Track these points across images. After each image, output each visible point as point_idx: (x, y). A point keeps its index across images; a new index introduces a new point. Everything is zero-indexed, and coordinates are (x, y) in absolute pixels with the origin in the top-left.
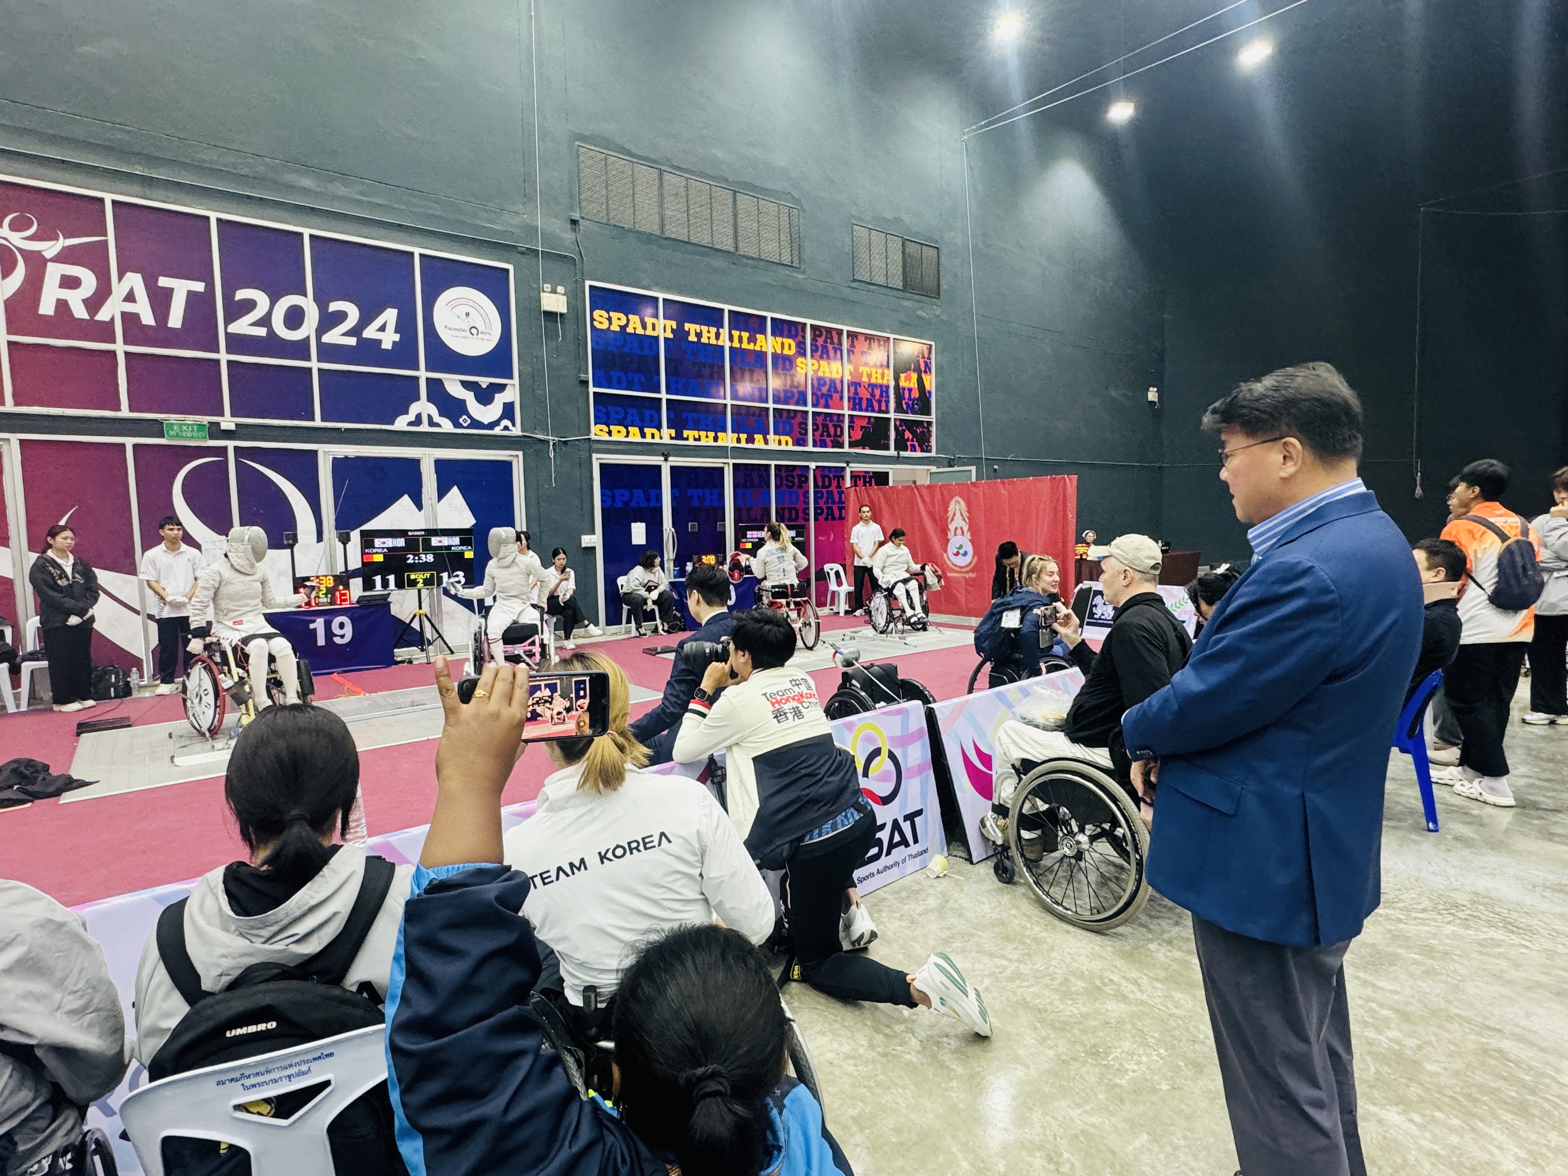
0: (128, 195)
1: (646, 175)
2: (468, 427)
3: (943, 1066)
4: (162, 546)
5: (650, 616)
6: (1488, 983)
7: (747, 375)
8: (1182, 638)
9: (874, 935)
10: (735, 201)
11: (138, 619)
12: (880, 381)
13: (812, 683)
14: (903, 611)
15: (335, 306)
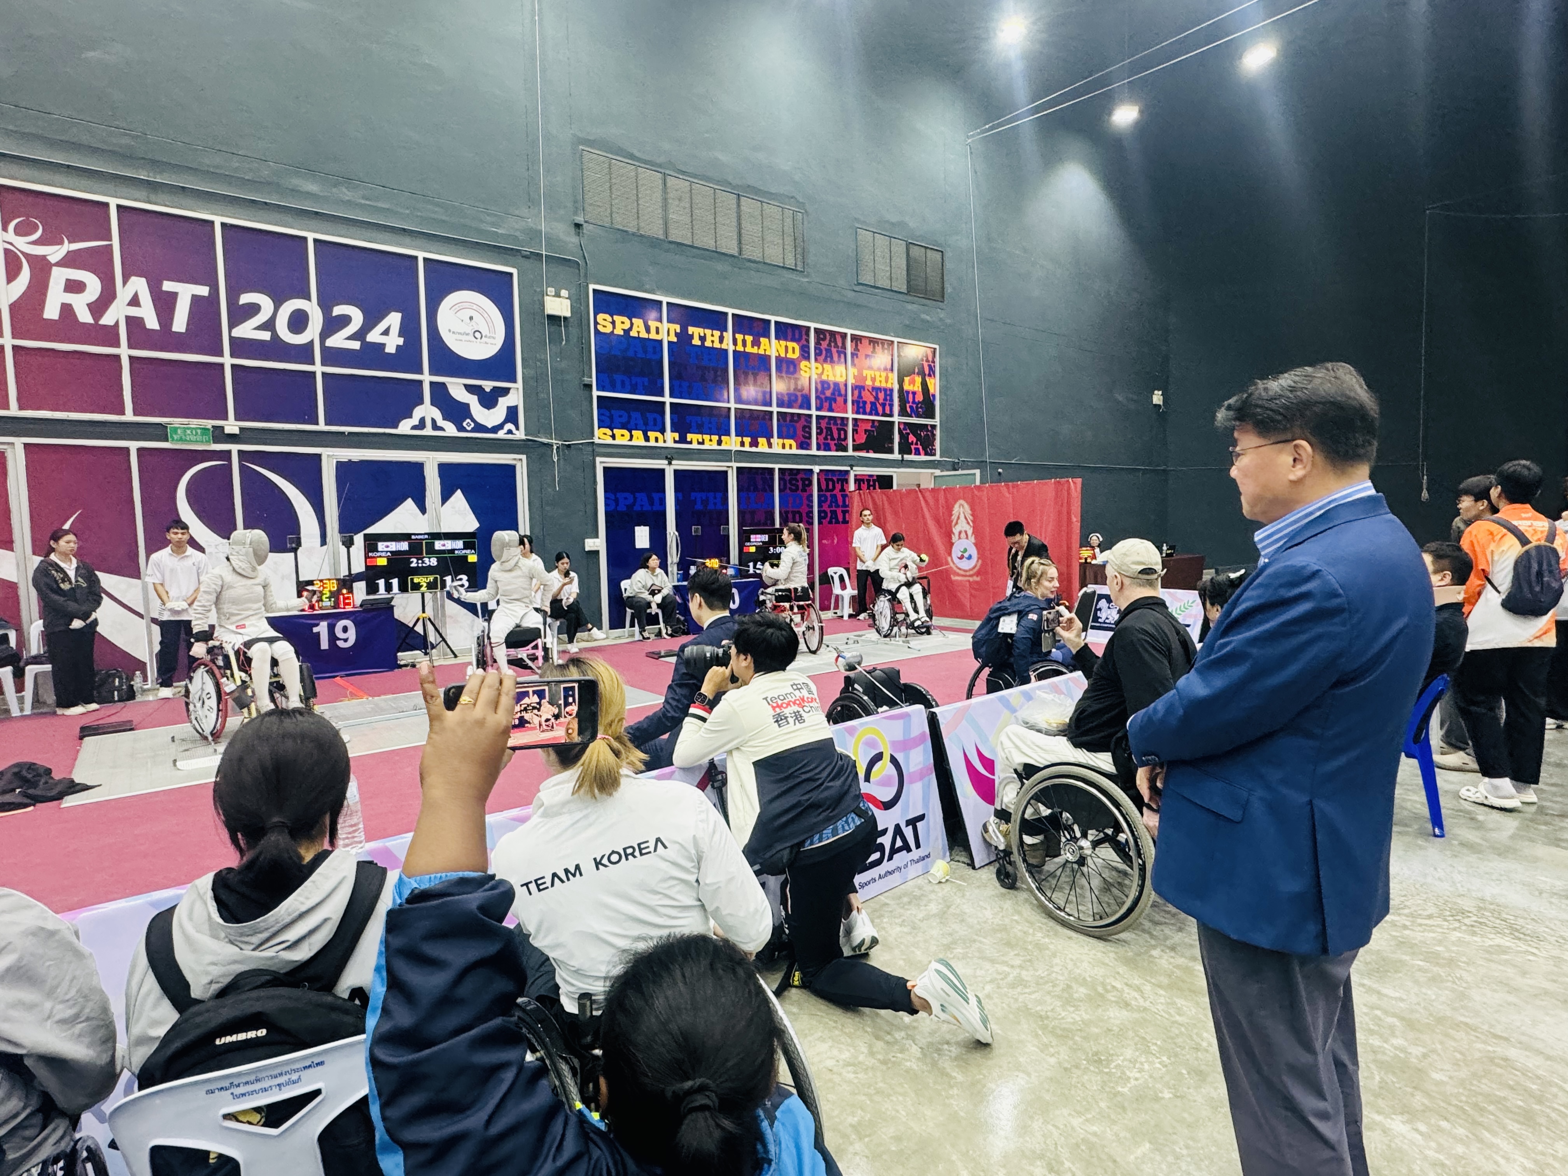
0: (135, 200)
1: (651, 178)
2: (473, 431)
3: (944, 1073)
4: (168, 550)
5: (653, 620)
6: (1495, 991)
7: (751, 378)
8: (1186, 643)
9: (874, 941)
10: (739, 205)
11: (143, 623)
12: (884, 385)
13: (813, 688)
14: (907, 615)
15: (339, 310)
